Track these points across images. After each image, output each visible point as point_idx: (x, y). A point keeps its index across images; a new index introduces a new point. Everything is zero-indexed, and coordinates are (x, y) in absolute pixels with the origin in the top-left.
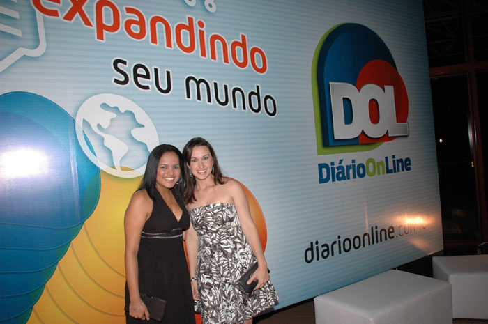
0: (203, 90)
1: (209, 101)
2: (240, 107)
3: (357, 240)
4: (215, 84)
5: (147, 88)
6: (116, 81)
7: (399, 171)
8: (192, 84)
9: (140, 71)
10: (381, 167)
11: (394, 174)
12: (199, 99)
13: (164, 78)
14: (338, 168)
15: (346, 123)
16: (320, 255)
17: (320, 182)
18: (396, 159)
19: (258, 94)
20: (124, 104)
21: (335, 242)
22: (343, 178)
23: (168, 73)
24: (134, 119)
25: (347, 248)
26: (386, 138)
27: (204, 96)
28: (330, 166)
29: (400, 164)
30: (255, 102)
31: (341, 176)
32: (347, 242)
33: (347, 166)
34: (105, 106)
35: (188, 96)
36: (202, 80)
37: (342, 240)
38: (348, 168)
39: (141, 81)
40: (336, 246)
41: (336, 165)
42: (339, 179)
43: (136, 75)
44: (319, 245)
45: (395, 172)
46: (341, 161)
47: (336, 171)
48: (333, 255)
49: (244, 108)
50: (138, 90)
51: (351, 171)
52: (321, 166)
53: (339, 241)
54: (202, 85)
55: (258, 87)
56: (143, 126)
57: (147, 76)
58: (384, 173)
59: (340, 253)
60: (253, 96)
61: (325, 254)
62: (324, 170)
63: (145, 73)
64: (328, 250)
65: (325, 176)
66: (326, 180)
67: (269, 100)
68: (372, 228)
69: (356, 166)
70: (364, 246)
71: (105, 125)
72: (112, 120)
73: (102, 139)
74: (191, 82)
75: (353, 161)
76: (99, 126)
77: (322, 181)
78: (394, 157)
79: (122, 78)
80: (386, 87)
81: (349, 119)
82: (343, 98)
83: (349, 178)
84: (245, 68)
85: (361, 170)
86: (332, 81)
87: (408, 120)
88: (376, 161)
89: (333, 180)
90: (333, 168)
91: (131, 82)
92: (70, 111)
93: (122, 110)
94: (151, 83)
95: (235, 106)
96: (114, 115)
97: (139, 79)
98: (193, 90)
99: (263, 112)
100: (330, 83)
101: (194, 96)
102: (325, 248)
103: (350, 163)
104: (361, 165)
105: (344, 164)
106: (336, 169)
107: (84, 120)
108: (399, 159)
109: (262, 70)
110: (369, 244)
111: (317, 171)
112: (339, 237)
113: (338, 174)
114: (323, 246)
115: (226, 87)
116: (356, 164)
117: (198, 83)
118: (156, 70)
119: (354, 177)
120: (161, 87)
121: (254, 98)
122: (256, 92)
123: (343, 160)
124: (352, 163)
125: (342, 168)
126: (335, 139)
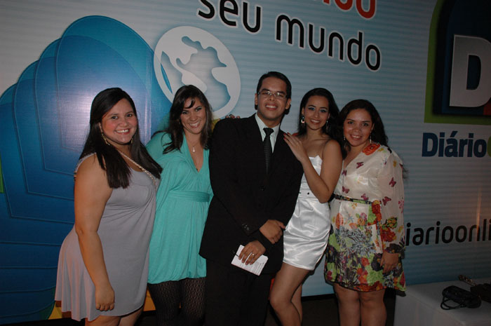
0: (296, 32)
1: (302, 45)
2: (336, 56)
3: (461, 231)
4: (311, 27)
5: (233, 24)
6: (201, 13)
8: (285, 24)
9: (228, 4)
12: (290, 41)
13: (254, 15)
14: (449, 141)
15: (468, 88)
16: (411, 240)
17: (423, 155)
19: (360, 43)
20: (207, 40)
21: (432, 229)
22: (454, 154)
23: (259, 9)
24: (216, 57)
25: (447, 237)
27: (296, 39)
28: (439, 138)
30: (355, 51)
31: (451, 151)
32: (448, 232)
33: (461, 141)
34: (186, 40)
35: (279, 38)
36: (295, 21)
37: (442, 227)
38: (463, 142)
39: (227, 15)
40: (433, 234)
41: (447, 136)
42: (448, 155)
43: (223, 9)
44: (412, 229)
46: (454, 133)
47: (446, 145)
48: (427, 243)
49: (341, 58)
50: (223, 25)
51: (466, 147)
52: (427, 136)
53: (438, 228)
54: (296, 26)
55: (361, 34)
56: (226, 66)
57: (235, 11)
59: (437, 242)
60: (353, 44)
61: (418, 239)
62: (430, 141)
63: (232, 8)
64: (421, 236)
65: (430, 148)
66: (432, 154)
67: (372, 50)
68: (485, 221)
69: (474, 142)
70: (470, 240)
71: (184, 61)
72: (193, 55)
73: (180, 75)
74: (283, 21)
75: (471, 135)
76: (178, 61)
77: (425, 153)
79: (208, 11)
81: (473, 82)
82: (470, 56)
83: (461, 155)
84: (349, 10)
85: (480, 147)
86: (457, 34)
89: (441, 155)
90: (442, 141)
91: (217, 16)
92: (149, 42)
93: (205, 46)
94: (239, 19)
95: (330, 54)
96: (195, 51)
97: (226, 13)
98: (284, 31)
99: (364, 63)
100: (455, 36)
101: (284, 38)
102: (419, 233)
103: (466, 137)
104: (481, 142)
105: (458, 137)
106: (445, 141)
107: (163, 53)
109: (369, 15)
110: (478, 239)
111: (421, 141)
112: (438, 223)
113: (448, 148)
114: (416, 230)
115: (323, 30)
116: (475, 139)
117: (291, 24)
118: (245, 5)
119: (470, 155)
120: (249, 25)
121: (355, 46)
122: (358, 40)
123: (456, 132)
124: (469, 137)
125: (455, 142)
126: (450, 105)
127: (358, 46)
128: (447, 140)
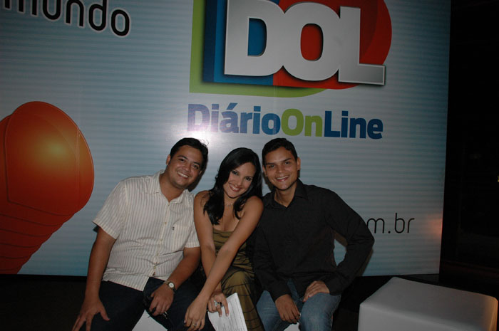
1: (34, 13)
2: (75, 22)
7: (353, 135)
10: (314, 125)
11: (340, 138)
12: (21, 9)
14: (225, 114)
15: (250, 54)
17: (189, 129)
18: (349, 117)
19: (104, 8)
22: (234, 129)
26: (333, 82)
27: (28, 6)
28: (210, 109)
29: (358, 127)
30: (98, 17)
31: (229, 126)
33: (243, 114)
35: (7, 5)
38: (246, 117)
41: (223, 109)
42: (225, 130)
45: (344, 135)
46: (232, 106)
47: (221, 118)
49: (81, 25)
51: (250, 122)
52: (194, 108)
58: (318, 134)
60: (96, 10)
62: (199, 113)
67: (119, 15)
69: (261, 116)
75: (257, 108)
77: (192, 127)
78: (345, 113)
80: (343, 9)
81: (257, 48)
82: (250, 19)
83: (244, 131)
85: (271, 123)
87: (385, 63)
88: (305, 114)
89: (214, 130)
90: (216, 114)
95: (68, 21)
99: (108, 29)
101: (15, 5)
103: (250, 110)
104: (269, 116)
105: (238, 110)
106: (220, 114)
108: (356, 117)
111: (186, 113)
113: (224, 122)
116: (262, 114)
119: (256, 131)
121: (98, 13)
122: (102, 5)
123: (236, 104)
124: (255, 110)
125: (234, 115)
126: (225, 73)
127: (101, 11)
128: (223, 113)
